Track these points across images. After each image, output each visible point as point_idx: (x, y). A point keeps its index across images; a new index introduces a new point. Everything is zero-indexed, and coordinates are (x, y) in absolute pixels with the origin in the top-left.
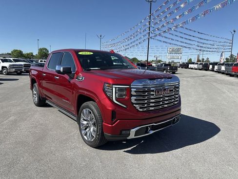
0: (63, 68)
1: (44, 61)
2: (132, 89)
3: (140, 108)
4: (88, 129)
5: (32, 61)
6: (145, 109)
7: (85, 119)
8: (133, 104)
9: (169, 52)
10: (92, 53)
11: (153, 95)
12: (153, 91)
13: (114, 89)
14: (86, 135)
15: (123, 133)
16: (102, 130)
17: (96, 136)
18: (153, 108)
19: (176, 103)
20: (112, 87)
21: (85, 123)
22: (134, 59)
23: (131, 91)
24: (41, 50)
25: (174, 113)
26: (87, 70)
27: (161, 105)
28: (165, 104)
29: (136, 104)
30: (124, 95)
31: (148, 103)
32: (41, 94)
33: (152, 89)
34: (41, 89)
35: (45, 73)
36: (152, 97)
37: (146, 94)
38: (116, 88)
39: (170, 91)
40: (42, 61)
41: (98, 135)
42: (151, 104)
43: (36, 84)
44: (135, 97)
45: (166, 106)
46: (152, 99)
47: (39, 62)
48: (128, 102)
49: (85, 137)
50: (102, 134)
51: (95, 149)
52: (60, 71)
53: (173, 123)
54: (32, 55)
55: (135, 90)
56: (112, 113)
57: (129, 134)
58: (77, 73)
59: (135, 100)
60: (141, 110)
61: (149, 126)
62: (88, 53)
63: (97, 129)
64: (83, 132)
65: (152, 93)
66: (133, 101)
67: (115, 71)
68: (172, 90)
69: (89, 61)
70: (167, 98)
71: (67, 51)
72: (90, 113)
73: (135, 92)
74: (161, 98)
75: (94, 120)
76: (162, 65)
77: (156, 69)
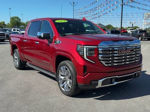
0: (44, 34)
1: (17, 30)
2: (99, 49)
3: (106, 64)
4: (65, 83)
5: (6, 30)
6: (110, 65)
7: (63, 74)
8: (100, 60)
9: (145, 18)
10: (66, 21)
11: (116, 53)
12: (116, 50)
13: (85, 49)
14: (63, 87)
15: (92, 83)
16: (76, 81)
17: (72, 87)
18: (116, 64)
19: (137, 61)
20: (84, 48)
21: (62, 78)
22: (109, 26)
23: (98, 50)
24: (12, 19)
25: (135, 69)
26: (63, 35)
27: (123, 62)
28: (127, 61)
29: (102, 60)
30: (93, 54)
31: (113, 60)
32: (22, 58)
33: (115, 49)
34: (22, 54)
35: (25, 39)
36: (115, 55)
37: (111, 53)
38: (86, 48)
39: (131, 51)
40: (15, 30)
41: (74, 86)
42: (115, 61)
43: (17, 50)
44: (102, 55)
45: (128, 63)
46: (116, 57)
47: (12, 31)
48: (96, 59)
49: (63, 89)
50: (76, 85)
51: (71, 97)
52: (41, 36)
53: (135, 77)
54: (4, 24)
55: (101, 49)
56: (84, 68)
57: (98, 84)
58: (55, 38)
59: (102, 57)
60: (106, 65)
61: (113, 78)
62: (64, 21)
63: (73, 81)
64: (61, 85)
65: (115, 52)
66: (100, 58)
67: (88, 36)
68: (133, 50)
69: (63, 28)
70: (128, 57)
71: (45, 20)
72: (67, 69)
73: (102, 51)
74: (124, 56)
75: (70, 74)
76: (137, 31)
77: (131, 35)
